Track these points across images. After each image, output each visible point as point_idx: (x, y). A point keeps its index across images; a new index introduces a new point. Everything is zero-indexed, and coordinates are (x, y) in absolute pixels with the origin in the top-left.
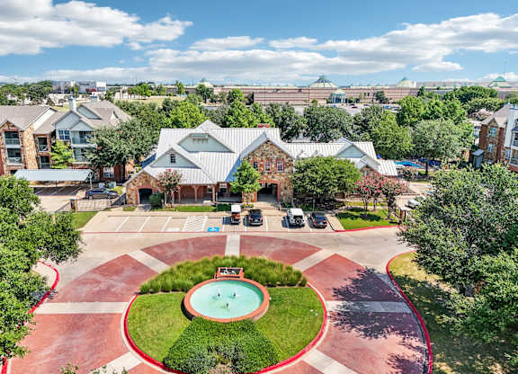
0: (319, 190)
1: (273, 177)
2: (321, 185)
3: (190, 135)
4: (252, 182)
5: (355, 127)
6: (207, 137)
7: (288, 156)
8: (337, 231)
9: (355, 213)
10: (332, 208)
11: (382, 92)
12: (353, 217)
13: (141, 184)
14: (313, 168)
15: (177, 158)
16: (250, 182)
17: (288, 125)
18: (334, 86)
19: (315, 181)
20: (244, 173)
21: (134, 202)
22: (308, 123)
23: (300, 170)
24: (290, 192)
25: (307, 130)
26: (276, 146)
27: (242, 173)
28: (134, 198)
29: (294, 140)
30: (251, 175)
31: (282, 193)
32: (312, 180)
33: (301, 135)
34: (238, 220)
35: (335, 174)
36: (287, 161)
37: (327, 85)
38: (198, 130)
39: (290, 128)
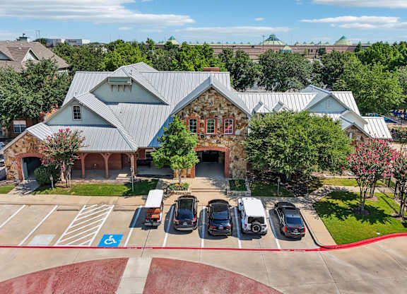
0: (288, 168)
1: (218, 142)
2: (292, 160)
3: (107, 79)
4: (185, 153)
5: (315, 75)
6: (130, 82)
7: (241, 112)
8: (323, 248)
9: (341, 204)
10: (304, 191)
11: (324, 49)
12: (342, 213)
13: (24, 151)
14: (279, 131)
15: (83, 113)
16: (181, 151)
17: (242, 73)
18: (281, 44)
19: (282, 152)
20: (173, 138)
21: (17, 177)
22: (263, 71)
23: (259, 134)
24: (242, 164)
25: (262, 78)
26: (223, 96)
27: (171, 138)
28: (16, 172)
29: (248, 89)
30: (183, 140)
31: (231, 165)
32: (278, 151)
33: (256, 83)
34: (155, 220)
35: (314, 142)
36: (238, 118)
37: (276, 43)
38: (119, 73)
39: (244, 76)
